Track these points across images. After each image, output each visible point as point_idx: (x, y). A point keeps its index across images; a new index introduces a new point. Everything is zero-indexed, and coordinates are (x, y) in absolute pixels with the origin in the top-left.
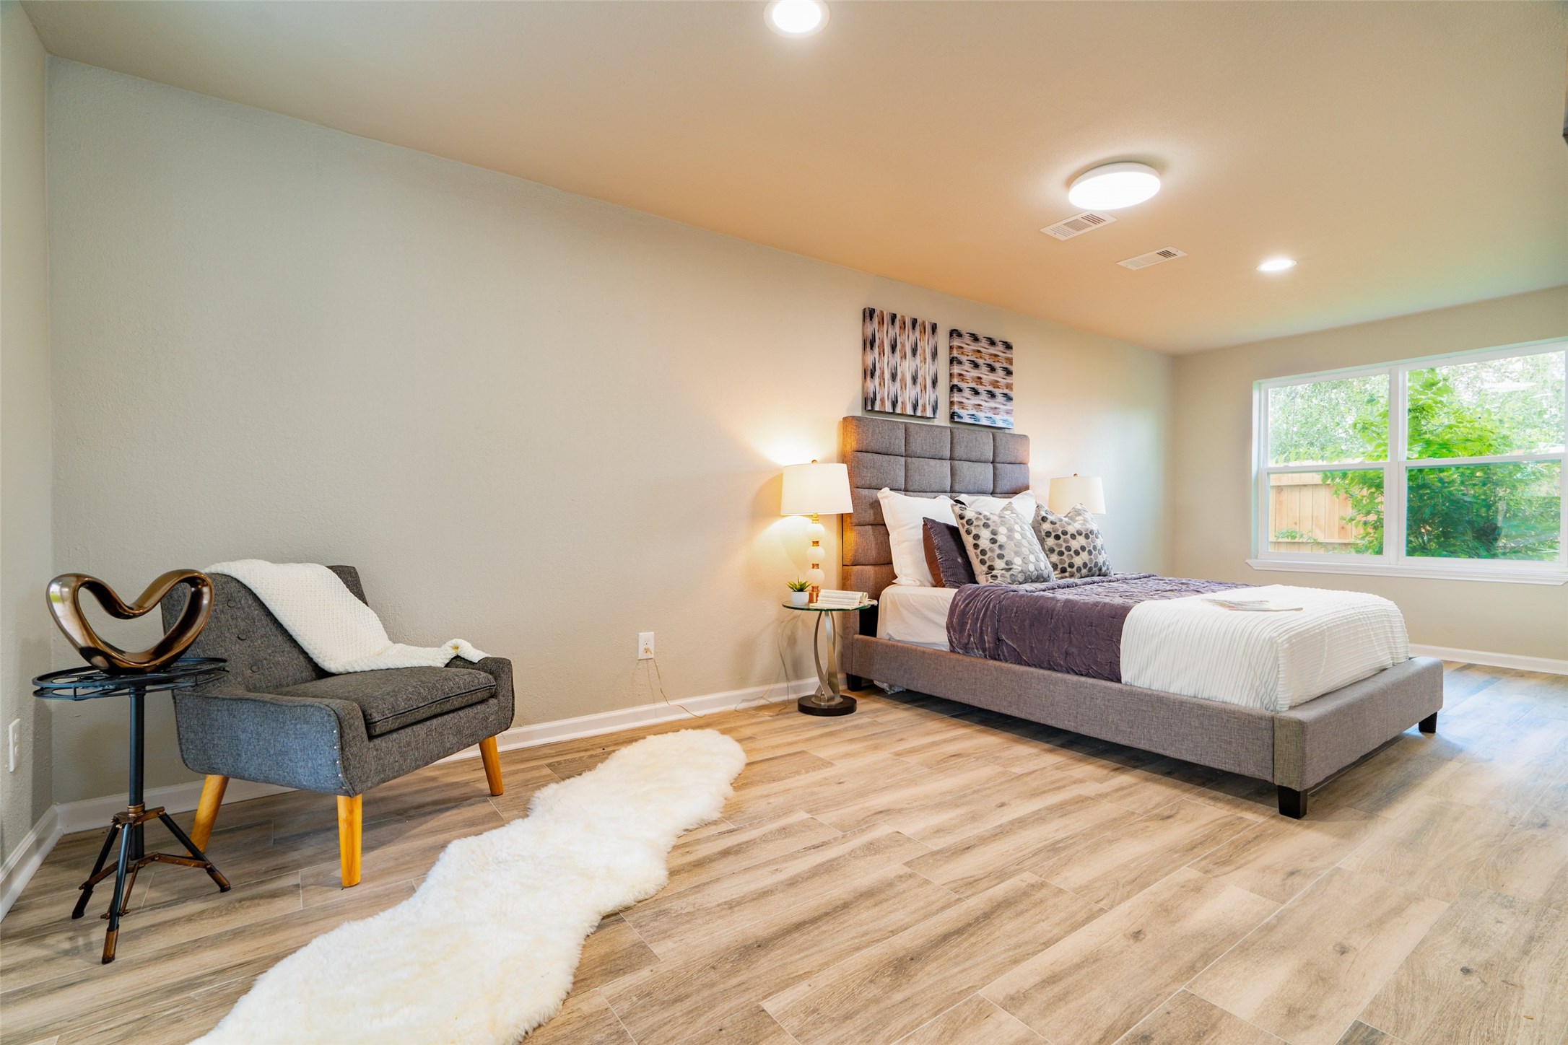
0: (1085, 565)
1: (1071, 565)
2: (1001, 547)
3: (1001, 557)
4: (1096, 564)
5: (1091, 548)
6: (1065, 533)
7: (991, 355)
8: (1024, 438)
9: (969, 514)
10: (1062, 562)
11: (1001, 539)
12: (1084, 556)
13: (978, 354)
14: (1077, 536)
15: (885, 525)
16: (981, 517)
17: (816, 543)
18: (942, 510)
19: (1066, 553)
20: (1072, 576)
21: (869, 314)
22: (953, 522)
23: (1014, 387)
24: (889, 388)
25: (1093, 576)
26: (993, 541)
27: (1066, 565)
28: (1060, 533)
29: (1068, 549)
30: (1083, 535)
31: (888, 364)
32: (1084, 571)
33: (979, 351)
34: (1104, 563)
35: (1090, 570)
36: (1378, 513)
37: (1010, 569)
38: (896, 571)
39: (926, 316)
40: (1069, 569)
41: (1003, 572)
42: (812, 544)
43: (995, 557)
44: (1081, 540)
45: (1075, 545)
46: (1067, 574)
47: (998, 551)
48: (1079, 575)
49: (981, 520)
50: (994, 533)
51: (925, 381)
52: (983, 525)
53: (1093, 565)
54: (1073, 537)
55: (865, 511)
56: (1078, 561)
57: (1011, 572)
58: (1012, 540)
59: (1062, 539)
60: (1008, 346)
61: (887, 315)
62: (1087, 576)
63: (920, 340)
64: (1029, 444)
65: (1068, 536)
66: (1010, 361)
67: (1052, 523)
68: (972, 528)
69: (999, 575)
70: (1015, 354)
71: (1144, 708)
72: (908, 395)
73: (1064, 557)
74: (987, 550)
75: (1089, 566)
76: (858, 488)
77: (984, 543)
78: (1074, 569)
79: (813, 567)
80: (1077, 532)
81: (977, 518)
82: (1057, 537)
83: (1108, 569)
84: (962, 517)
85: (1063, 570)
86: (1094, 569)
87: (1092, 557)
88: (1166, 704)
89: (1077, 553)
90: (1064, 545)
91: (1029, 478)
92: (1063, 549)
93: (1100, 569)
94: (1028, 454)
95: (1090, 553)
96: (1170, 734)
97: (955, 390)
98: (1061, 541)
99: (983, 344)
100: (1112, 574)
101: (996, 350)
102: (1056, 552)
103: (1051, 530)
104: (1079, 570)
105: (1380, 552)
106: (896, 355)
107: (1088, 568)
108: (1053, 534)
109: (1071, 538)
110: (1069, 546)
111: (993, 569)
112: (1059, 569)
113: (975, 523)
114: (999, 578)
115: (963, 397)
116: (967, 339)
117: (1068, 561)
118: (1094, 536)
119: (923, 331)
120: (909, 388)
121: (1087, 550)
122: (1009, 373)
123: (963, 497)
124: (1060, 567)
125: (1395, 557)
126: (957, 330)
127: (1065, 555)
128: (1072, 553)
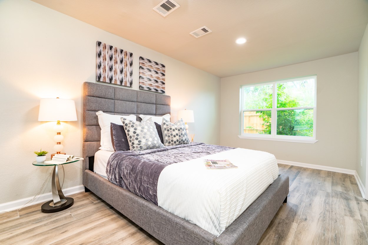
0: (178, 141)
1: (172, 141)
2: (137, 135)
3: (137, 139)
4: (182, 140)
5: (180, 134)
6: (171, 129)
7: (156, 68)
8: (169, 97)
9: (126, 122)
10: (169, 139)
11: (138, 132)
12: (177, 137)
13: (151, 67)
14: (175, 130)
15: (99, 125)
16: (131, 123)
17: (59, 133)
18: (118, 119)
19: (171, 136)
20: (172, 144)
21: (99, 44)
22: (122, 124)
23: (165, 80)
24: (108, 73)
25: (181, 144)
26: (135, 133)
27: (170, 141)
28: (169, 129)
29: (172, 135)
30: (178, 130)
31: (108, 64)
32: (177, 143)
33: (151, 66)
34: (186, 139)
35: (180, 142)
36: (270, 123)
37: (140, 144)
38: (101, 144)
39: (128, 49)
40: (171, 142)
41: (137, 145)
42: (57, 134)
43: (135, 139)
44: (177, 132)
45: (174, 133)
46: (171, 144)
47: (136, 137)
48: (175, 144)
49: (131, 124)
50: (135, 129)
51: (127, 73)
52: (131, 126)
53: (181, 140)
54: (174, 130)
55: (92, 120)
56: (175, 139)
57: (140, 145)
58: (143, 132)
59: (169, 131)
60: (163, 66)
61: (108, 46)
62: (179, 144)
63: (124, 58)
64: (170, 99)
65: (172, 130)
66: (164, 71)
67: (167, 125)
68: (127, 127)
69: (135, 147)
70: (166, 69)
71: (163, 223)
72: (118, 77)
73: (170, 138)
74: (132, 136)
75: (179, 141)
76: (89, 111)
77: (131, 133)
78: (173, 142)
79: (57, 144)
80: (176, 128)
81: (129, 123)
82: (168, 130)
83: (187, 141)
84: (124, 123)
85: (169, 143)
86: (181, 142)
87: (180, 137)
88: (171, 223)
89: (175, 136)
90: (170, 133)
91: (170, 110)
92: (170, 135)
93: (184, 142)
94: (170, 102)
95: (180, 136)
96: (172, 239)
97: (141, 78)
98: (169, 132)
99: (153, 64)
100: (190, 143)
101: (159, 67)
102: (167, 136)
103: (166, 128)
104: (175, 142)
105: (270, 133)
106: (112, 61)
107: (179, 142)
108: (167, 129)
109: (173, 131)
110: (172, 134)
111: (134, 144)
112: (168, 142)
113: (128, 125)
114: (135, 148)
115: (144, 81)
116: (146, 61)
117: (171, 139)
118: (182, 130)
119: (126, 55)
120: (119, 75)
121: (178, 135)
122: (164, 75)
123: (141, 116)
124: (168, 141)
125: (274, 135)
126: (142, 57)
127: (170, 137)
128: (173, 136)
